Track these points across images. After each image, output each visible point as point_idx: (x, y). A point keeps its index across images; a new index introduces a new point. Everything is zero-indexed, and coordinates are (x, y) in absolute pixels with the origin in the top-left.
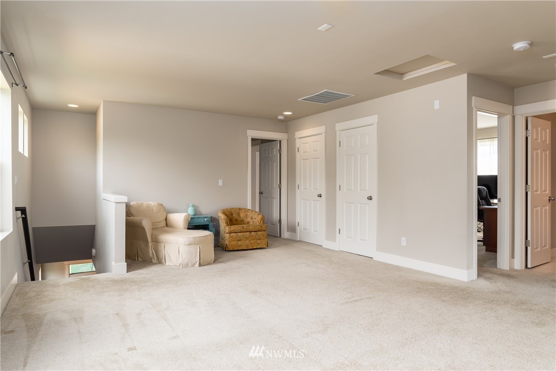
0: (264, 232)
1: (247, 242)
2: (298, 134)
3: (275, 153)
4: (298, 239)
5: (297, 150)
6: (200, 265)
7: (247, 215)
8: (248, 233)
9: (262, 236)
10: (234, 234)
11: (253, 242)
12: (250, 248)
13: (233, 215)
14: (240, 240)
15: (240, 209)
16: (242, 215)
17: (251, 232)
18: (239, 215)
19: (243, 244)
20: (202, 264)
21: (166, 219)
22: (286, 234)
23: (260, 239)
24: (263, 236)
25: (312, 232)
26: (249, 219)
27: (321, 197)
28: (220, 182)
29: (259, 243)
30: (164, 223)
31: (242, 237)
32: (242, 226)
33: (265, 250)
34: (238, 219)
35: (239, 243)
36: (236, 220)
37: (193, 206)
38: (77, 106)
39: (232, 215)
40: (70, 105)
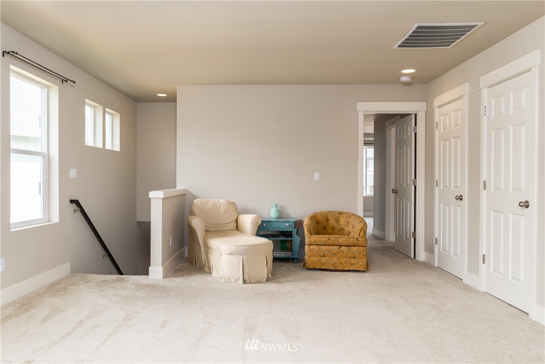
0: (361, 248)
1: (335, 260)
2: (438, 101)
3: (409, 134)
4: (436, 265)
5: (435, 125)
6: (245, 282)
7: (348, 222)
8: (336, 248)
9: (358, 254)
10: (315, 247)
11: (343, 260)
12: (338, 268)
13: (330, 222)
14: (324, 256)
15: (340, 213)
16: (342, 221)
17: (341, 246)
18: (338, 221)
19: (330, 262)
20: (248, 280)
21: (237, 221)
22: (422, 256)
23: (354, 257)
24: (360, 253)
25: (452, 255)
26: (350, 229)
27: (461, 199)
28: (316, 176)
29: (353, 262)
30: (233, 225)
31: (327, 253)
32: (328, 236)
33: (362, 274)
34: (336, 226)
35: (323, 260)
36: (333, 228)
37: (276, 206)
38: (165, 95)
39: (328, 220)
40: (159, 95)
